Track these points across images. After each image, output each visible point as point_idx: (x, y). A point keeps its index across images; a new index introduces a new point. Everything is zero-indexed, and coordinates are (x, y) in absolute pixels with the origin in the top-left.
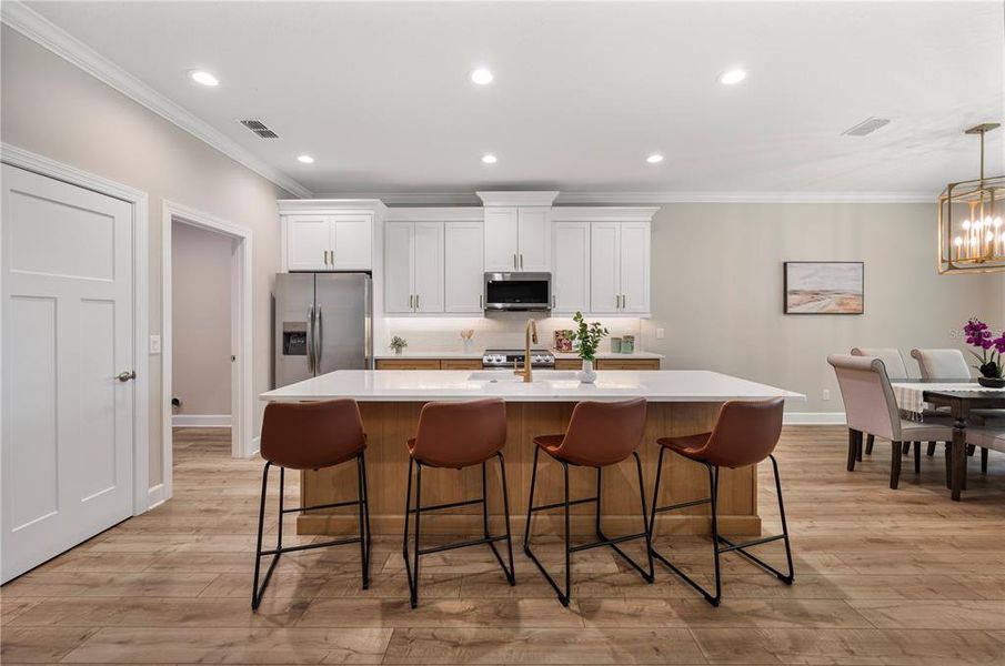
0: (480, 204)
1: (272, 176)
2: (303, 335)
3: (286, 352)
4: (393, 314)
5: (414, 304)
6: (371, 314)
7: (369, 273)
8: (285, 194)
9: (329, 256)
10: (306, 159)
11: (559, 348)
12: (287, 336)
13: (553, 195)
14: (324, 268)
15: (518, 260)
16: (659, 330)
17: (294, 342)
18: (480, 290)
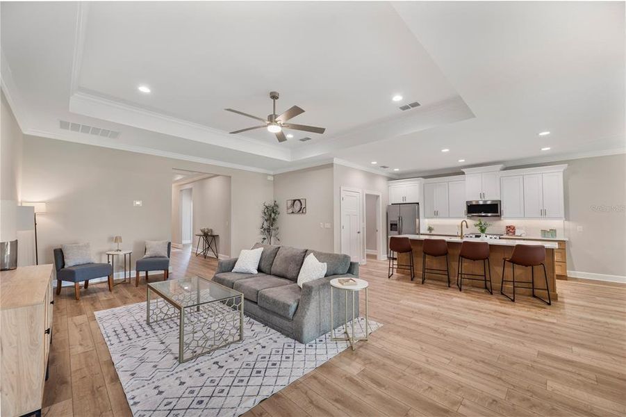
0: (463, 173)
1: (386, 175)
2: (396, 225)
3: (391, 230)
4: (428, 218)
5: (436, 214)
6: (419, 218)
7: (418, 203)
8: (390, 179)
9: (404, 198)
10: (396, 170)
11: (507, 234)
12: (392, 225)
13: (501, 166)
14: (402, 202)
15: (482, 195)
16: (578, 227)
17: (393, 226)
18: (465, 208)
